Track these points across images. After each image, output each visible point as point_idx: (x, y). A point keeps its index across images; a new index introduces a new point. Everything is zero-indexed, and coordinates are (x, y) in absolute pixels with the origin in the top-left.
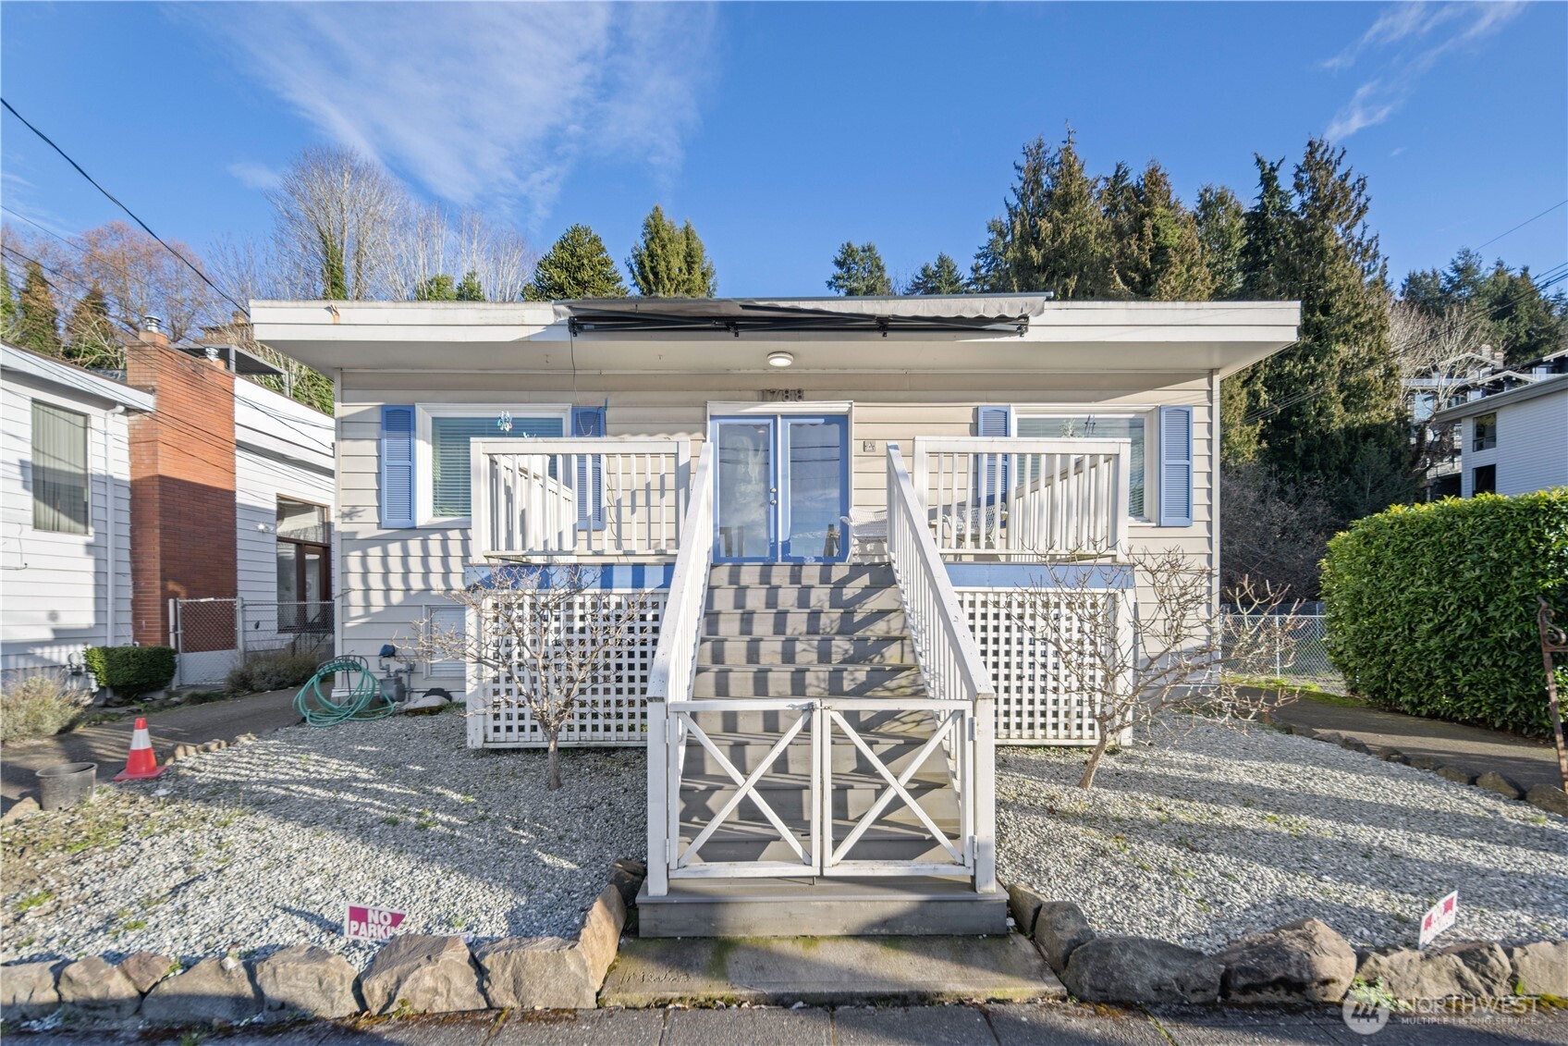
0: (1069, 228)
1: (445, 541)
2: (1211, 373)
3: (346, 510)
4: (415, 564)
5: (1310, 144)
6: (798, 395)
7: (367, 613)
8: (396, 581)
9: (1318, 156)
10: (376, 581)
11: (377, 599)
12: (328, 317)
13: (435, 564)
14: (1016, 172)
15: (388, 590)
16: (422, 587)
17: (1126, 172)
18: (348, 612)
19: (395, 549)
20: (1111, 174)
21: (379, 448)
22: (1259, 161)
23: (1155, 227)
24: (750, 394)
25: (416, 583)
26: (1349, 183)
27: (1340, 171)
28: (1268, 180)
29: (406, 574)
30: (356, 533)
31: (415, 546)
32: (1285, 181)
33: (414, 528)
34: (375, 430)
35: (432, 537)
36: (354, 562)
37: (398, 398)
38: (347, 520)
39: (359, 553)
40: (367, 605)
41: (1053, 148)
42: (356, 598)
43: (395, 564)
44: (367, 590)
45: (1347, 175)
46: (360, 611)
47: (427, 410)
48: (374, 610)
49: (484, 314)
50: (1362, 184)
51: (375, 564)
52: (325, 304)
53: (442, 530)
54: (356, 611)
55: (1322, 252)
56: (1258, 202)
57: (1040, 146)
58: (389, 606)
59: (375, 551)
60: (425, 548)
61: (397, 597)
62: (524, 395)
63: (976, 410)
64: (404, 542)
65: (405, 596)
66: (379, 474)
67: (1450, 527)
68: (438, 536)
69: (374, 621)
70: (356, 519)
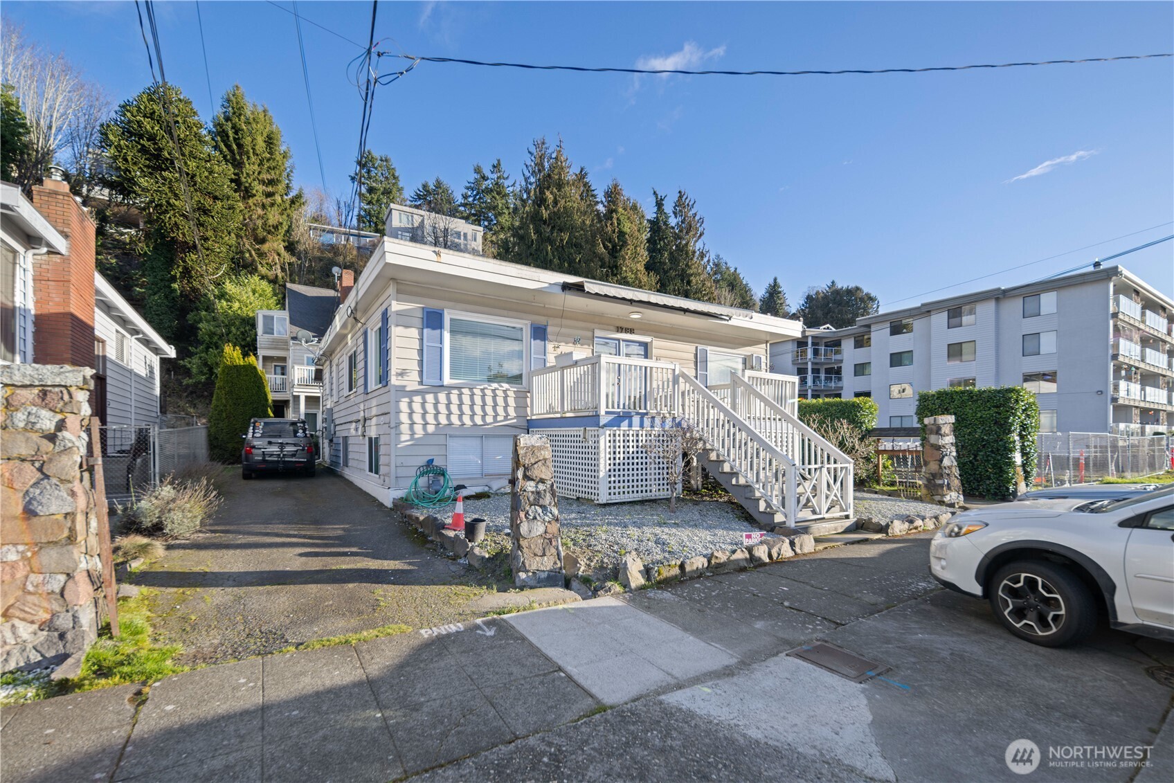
0: (563, 202)
1: (460, 395)
2: (767, 342)
3: (399, 371)
4: (442, 408)
5: (680, 192)
6: (631, 331)
7: (412, 438)
8: (430, 418)
9: (683, 199)
10: (417, 418)
11: (418, 429)
12: (434, 257)
13: (454, 409)
14: (530, 155)
15: (426, 424)
16: (446, 422)
17: (586, 174)
18: (399, 438)
19: (430, 398)
20: (578, 172)
21: (421, 334)
22: (655, 193)
23: (618, 219)
24: (612, 328)
25: (443, 420)
26: (697, 218)
27: (693, 211)
28: (659, 204)
29: (437, 413)
30: (405, 386)
31: (442, 397)
32: (668, 208)
33: (442, 386)
34: (418, 322)
35: (453, 391)
36: (404, 406)
37: (434, 304)
38: (400, 378)
39: (407, 400)
40: (413, 434)
41: (552, 149)
42: (405, 428)
43: (430, 408)
44: (412, 424)
45: (695, 214)
46: (408, 437)
47: (449, 313)
48: (416, 436)
49: (520, 271)
50: (702, 221)
51: (417, 407)
52: (433, 248)
53: (459, 388)
54: (405, 437)
55: (687, 253)
56: (655, 215)
57: (543, 143)
58: (427, 434)
59: (418, 399)
60: (448, 398)
61: (431, 429)
62: (505, 312)
63: (697, 347)
64: (436, 394)
65: (436, 428)
66: (421, 352)
67: (827, 409)
68: (456, 392)
69: (417, 443)
70: (406, 378)
